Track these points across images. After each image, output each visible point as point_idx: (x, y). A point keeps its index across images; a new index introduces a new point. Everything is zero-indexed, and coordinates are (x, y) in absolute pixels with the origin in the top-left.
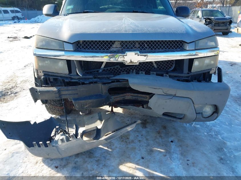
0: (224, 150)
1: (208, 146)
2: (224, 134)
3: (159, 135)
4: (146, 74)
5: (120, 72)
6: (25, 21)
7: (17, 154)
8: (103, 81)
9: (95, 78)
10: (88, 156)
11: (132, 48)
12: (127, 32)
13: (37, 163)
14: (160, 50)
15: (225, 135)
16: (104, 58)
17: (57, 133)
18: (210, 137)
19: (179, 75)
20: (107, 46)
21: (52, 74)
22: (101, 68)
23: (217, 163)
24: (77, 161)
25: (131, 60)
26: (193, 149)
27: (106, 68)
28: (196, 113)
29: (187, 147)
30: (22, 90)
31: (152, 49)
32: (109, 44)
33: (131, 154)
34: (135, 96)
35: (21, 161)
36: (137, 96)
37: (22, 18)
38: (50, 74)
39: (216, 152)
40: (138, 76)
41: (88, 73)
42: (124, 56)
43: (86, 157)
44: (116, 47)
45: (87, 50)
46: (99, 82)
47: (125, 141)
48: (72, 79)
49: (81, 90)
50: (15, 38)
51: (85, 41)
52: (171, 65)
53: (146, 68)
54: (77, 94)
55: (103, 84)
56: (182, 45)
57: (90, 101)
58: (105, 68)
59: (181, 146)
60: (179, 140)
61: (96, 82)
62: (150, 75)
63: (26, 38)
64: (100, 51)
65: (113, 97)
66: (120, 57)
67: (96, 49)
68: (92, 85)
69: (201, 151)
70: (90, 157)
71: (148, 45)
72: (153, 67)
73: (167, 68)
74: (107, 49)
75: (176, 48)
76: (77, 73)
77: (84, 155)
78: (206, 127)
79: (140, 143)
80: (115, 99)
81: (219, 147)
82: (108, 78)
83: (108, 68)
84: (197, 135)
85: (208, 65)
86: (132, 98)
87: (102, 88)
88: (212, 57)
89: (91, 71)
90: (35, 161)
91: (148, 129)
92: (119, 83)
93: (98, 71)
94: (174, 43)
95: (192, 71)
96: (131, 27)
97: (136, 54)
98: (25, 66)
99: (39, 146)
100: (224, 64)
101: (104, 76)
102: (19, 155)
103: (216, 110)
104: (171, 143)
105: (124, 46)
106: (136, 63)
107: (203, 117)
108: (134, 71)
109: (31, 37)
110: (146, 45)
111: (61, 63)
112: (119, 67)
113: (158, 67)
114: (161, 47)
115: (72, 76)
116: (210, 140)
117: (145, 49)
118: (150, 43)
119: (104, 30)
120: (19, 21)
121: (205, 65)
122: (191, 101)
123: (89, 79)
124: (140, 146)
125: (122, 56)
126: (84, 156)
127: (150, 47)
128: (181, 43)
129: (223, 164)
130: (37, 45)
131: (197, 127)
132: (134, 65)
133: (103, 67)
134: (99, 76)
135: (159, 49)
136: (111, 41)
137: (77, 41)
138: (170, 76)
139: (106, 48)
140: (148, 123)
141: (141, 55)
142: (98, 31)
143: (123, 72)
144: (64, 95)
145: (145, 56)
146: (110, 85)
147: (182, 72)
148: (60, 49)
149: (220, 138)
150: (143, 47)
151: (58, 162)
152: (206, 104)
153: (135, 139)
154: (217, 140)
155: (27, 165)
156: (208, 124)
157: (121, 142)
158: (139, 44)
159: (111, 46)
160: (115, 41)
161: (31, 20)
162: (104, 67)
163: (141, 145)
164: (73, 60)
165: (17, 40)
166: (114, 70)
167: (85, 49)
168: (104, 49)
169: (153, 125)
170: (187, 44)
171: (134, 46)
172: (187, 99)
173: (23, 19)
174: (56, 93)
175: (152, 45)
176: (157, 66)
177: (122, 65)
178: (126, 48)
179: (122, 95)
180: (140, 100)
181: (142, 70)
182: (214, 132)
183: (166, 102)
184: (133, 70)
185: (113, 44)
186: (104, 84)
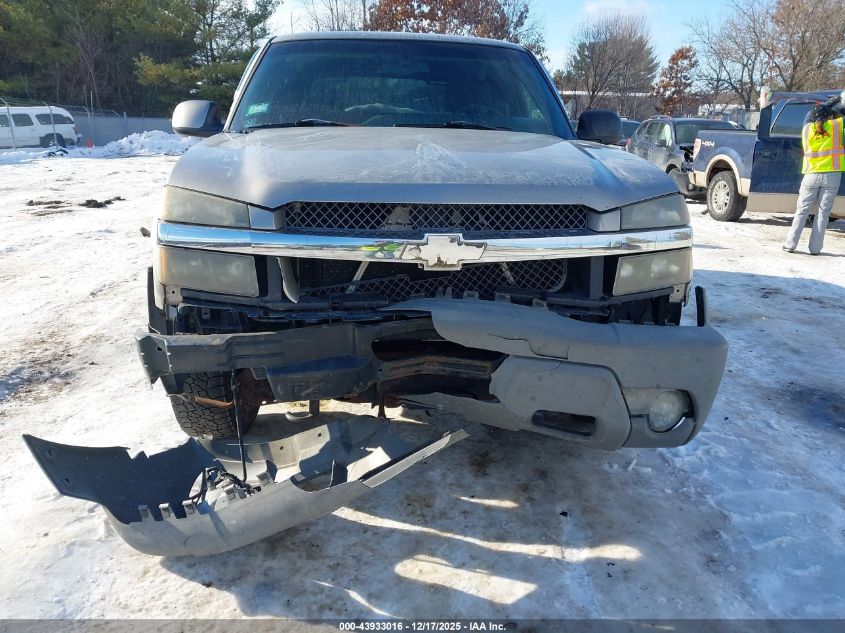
0: (720, 537)
1: (674, 526)
2: (721, 490)
3: (526, 496)
4: (482, 297)
5: (409, 293)
6: (86, 150)
7: (82, 549)
8: (358, 316)
9: (335, 309)
10: (304, 554)
11: (441, 224)
12: (430, 182)
13: (145, 573)
14: (522, 232)
15: (729, 493)
16: (362, 251)
17: (209, 484)
18: (683, 501)
19: (578, 302)
20: (373, 217)
21: (210, 297)
22: (355, 278)
23: (699, 570)
24: (270, 569)
25: (439, 258)
26: (628, 532)
27: (367, 283)
28: (630, 416)
29: (611, 527)
30: (87, 365)
31: (498, 228)
32: (378, 212)
33: (436, 549)
34: (451, 365)
35: (96, 569)
36: (457, 365)
37: (76, 140)
38: (203, 296)
39: (697, 540)
40: (459, 303)
41: (314, 295)
42: (418, 245)
43: (300, 557)
44: (398, 223)
45: (314, 228)
46: (346, 318)
47: (419, 512)
48: (267, 311)
49: (294, 342)
50: (55, 205)
51: (308, 204)
52: (557, 278)
53: (485, 282)
54: (281, 354)
55: (358, 327)
56: (584, 217)
57: (319, 375)
58: (366, 281)
59: (590, 525)
60: (585, 511)
61: (337, 321)
62: (493, 300)
63: (92, 204)
64: (353, 232)
65: (386, 366)
66: (409, 247)
67: (341, 226)
68: (325, 327)
69: (652, 539)
70: (310, 557)
71: (487, 218)
72: (504, 279)
73: (543, 284)
74: (373, 227)
75: (567, 227)
76: (283, 292)
77: (292, 551)
78: (671, 474)
79: (466, 518)
80: (393, 372)
81: (707, 528)
82: (373, 309)
83: (373, 281)
84: (641, 494)
85: (661, 276)
86: (443, 370)
87: (356, 339)
88: (671, 253)
89: (324, 288)
90: (141, 568)
91: (493, 480)
92: (403, 323)
93: (343, 290)
94: (561, 212)
95: (614, 293)
96: (440, 167)
97: (452, 241)
98: (92, 294)
99: (158, 516)
100: (742, 291)
101: (361, 303)
102: (90, 550)
103: (691, 410)
104: (563, 517)
105: (420, 218)
106: (452, 265)
107: (652, 430)
108: (449, 289)
109: (109, 202)
110: (482, 218)
111: (238, 267)
112: (407, 278)
113: (518, 282)
114: (523, 223)
115: (268, 302)
116: (682, 510)
117: (478, 228)
118: (492, 213)
119: (363, 175)
120: (65, 151)
121: (652, 275)
122: (614, 379)
123: (316, 310)
124: (466, 526)
125: (413, 247)
126: (291, 554)
127: (493, 223)
128: (580, 211)
129: (715, 573)
130: (170, 212)
131: (645, 474)
132: (448, 273)
133: (359, 278)
134: (347, 304)
135: (518, 228)
136: (383, 206)
137: (288, 204)
138: (551, 306)
139: (368, 222)
140: (491, 461)
141: (467, 244)
142: (346, 178)
143: (418, 291)
144: (243, 357)
145: (479, 246)
146: (377, 328)
147: (586, 294)
148: (239, 225)
149: (712, 503)
150: (472, 223)
151: (211, 570)
152: (658, 387)
153: (452, 509)
154: (702, 508)
155: (115, 579)
156: (678, 465)
157: (408, 515)
158: (462, 213)
159: (383, 217)
160: (394, 206)
161: (106, 148)
162: (363, 278)
163: (469, 524)
164: (274, 258)
165: (61, 212)
166: (392, 286)
167: (309, 225)
168: (362, 227)
169: (507, 468)
170: (597, 215)
171: (447, 218)
172: (601, 370)
173: (79, 143)
174: (219, 352)
175: (498, 218)
176: (515, 278)
177: (413, 270)
178: (426, 223)
179: (412, 361)
180: (465, 376)
181: (471, 289)
182: (696, 488)
183: (540, 379)
184: (446, 287)
185: (389, 212)
186: (362, 324)
